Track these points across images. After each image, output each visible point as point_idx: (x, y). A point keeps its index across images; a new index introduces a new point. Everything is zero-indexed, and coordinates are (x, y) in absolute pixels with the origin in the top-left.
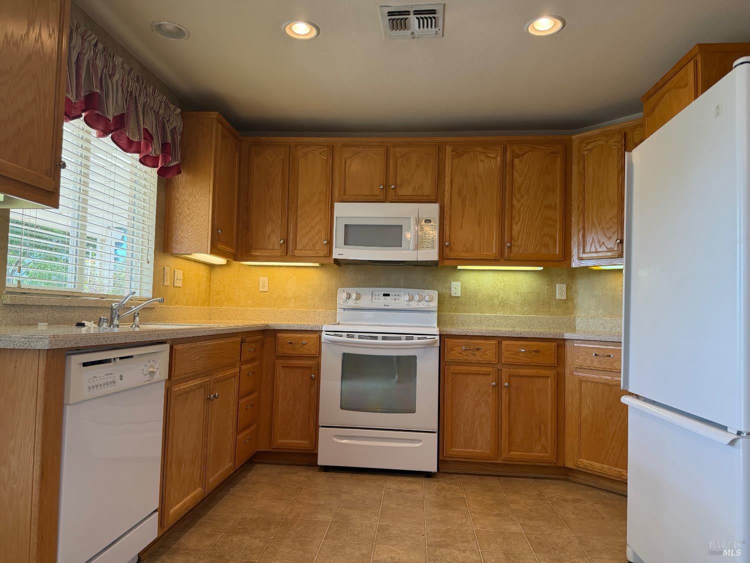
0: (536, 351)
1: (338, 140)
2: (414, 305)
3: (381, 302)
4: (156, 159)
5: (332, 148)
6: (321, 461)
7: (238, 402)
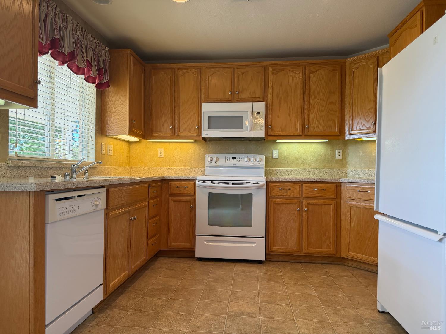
0: (323, 190)
1: (203, 65)
2: (250, 164)
3: (231, 162)
4: (95, 78)
5: (200, 70)
6: (197, 255)
7: (148, 222)
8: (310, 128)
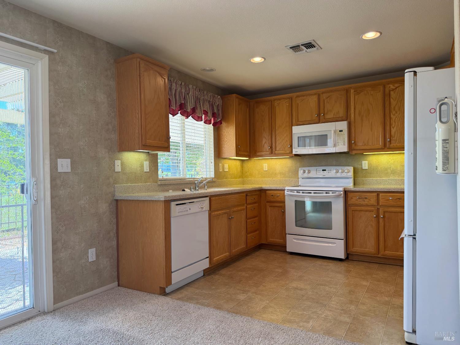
0: (399, 199)
1: (294, 95)
2: (339, 175)
3: (321, 174)
4: (210, 120)
5: (291, 99)
6: (288, 250)
7: (247, 221)
8: (392, 141)
